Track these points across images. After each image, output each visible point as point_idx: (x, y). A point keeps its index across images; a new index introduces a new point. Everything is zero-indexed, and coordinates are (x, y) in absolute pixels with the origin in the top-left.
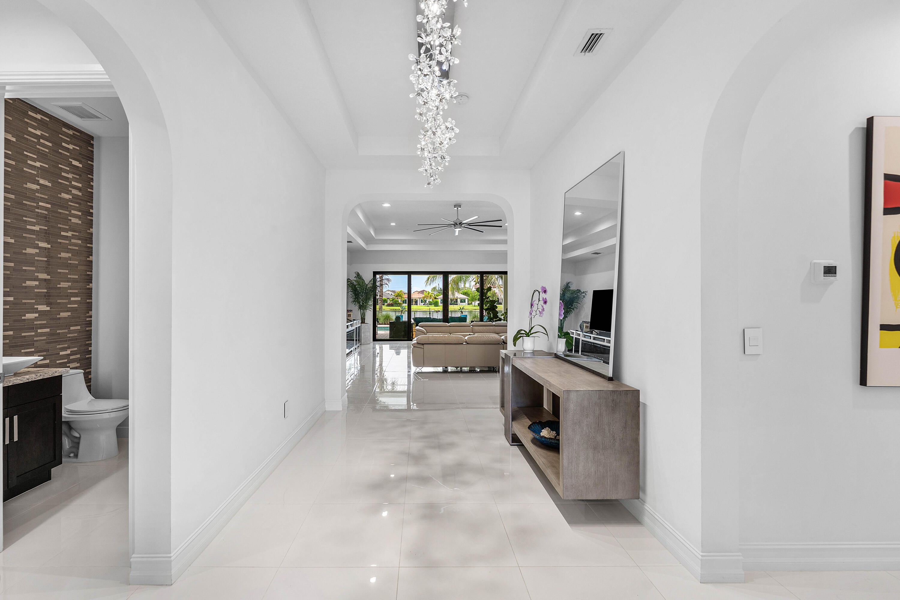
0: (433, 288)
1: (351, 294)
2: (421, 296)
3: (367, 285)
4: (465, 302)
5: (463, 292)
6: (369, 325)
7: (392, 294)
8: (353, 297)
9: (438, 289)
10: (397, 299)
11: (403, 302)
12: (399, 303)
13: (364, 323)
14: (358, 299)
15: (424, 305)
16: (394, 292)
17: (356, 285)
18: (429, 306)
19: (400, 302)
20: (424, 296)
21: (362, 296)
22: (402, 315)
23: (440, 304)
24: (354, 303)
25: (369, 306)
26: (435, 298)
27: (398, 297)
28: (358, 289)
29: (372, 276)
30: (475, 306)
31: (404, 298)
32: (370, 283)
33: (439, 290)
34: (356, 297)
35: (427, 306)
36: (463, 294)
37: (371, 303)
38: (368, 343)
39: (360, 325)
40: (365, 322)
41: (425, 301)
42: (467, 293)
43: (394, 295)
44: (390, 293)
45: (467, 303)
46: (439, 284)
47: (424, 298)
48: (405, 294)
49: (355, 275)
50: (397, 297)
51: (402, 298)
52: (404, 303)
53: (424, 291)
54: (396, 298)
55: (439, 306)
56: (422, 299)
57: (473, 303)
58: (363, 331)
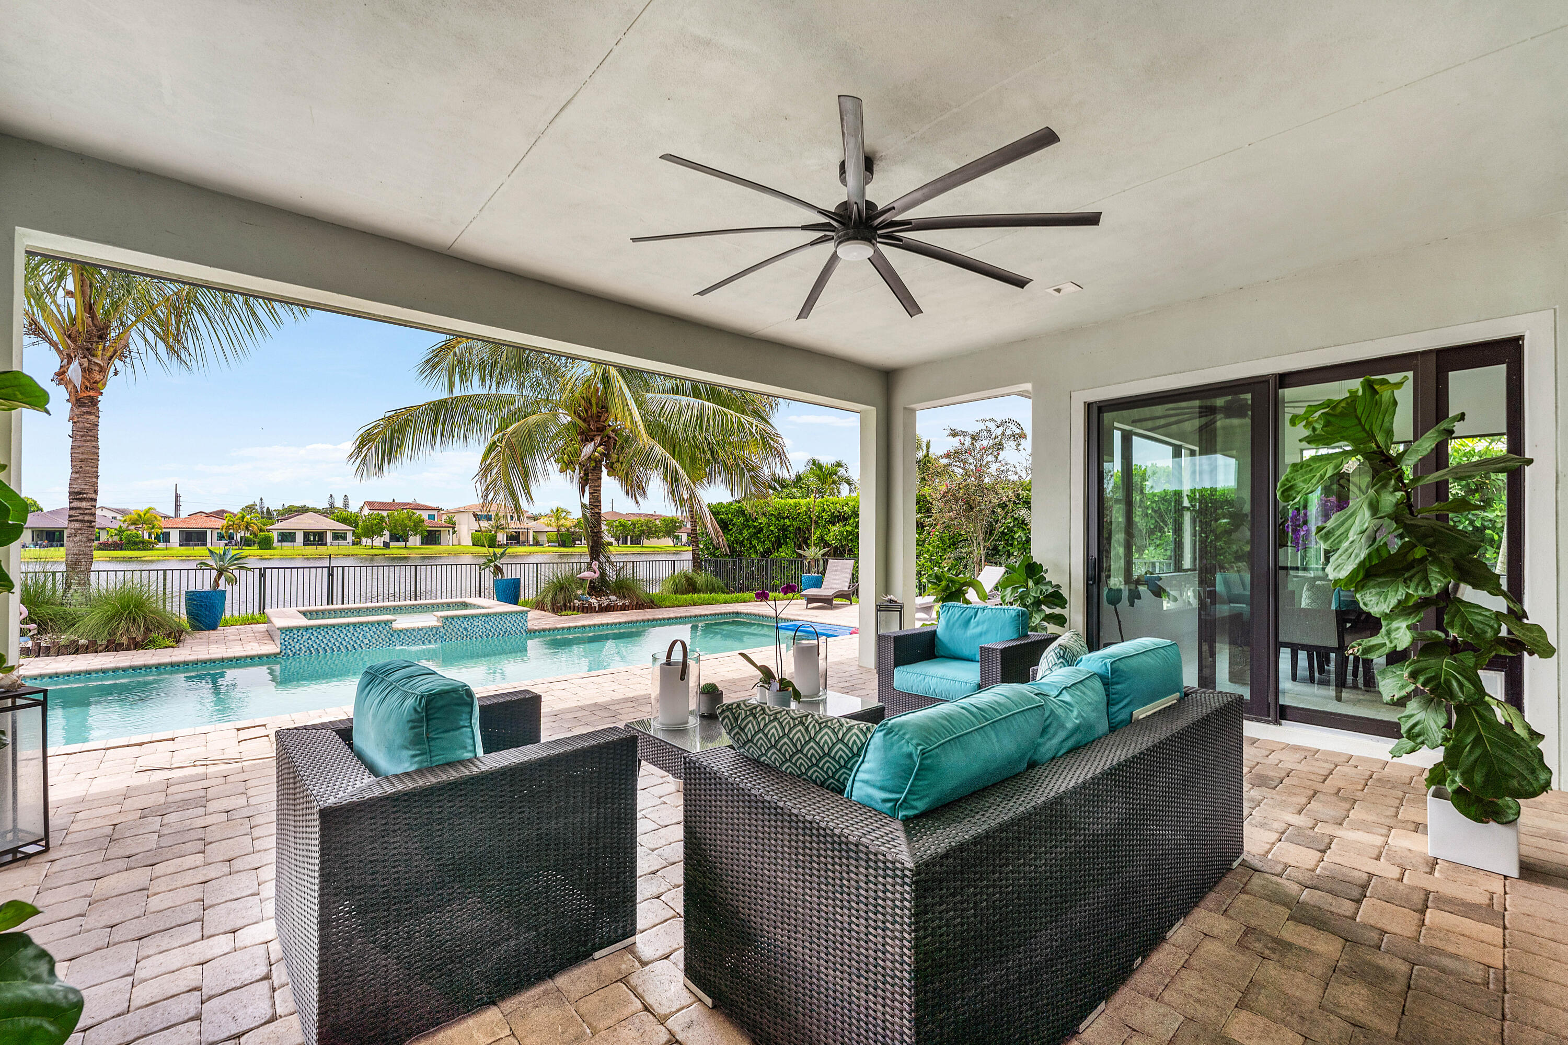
0: (247, 506)
2: (219, 523)
4: (344, 538)
7: (114, 518)
9: (259, 510)
10: (135, 532)
11: (157, 538)
12: (143, 542)
16: (123, 512)
18: (248, 546)
19: (146, 537)
20: (225, 522)
22: (221, 588)
23: (275, 543)
27: (138, 524)
30: (373, 548)
31: (160, 528)
33: (263, 512)
35: (239, 547)
41: (231, 537)
43: (125, 521)
44: (110, 515)
45: (351, 542)
47: (228, 528)
48: (160, 518)
50: (133, 524)
51: (153, 528)
52: (160, 542)
53: (223, 512)
54: (132, 527)
55: (275, 549)
56: (219, 531)
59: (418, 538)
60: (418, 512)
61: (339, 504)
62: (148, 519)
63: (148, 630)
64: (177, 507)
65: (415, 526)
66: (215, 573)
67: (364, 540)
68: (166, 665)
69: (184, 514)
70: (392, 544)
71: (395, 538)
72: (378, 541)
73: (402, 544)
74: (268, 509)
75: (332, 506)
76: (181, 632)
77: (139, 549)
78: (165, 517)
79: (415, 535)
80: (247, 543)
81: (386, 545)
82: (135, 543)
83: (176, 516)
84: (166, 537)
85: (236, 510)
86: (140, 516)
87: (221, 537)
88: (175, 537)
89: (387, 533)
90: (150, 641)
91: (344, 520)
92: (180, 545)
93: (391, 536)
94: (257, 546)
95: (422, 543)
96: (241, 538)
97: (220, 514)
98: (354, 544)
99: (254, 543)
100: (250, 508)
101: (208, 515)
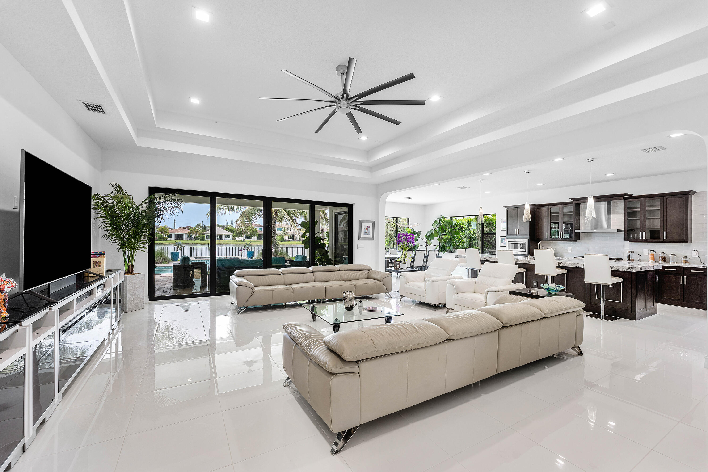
0: (197, 225)
1: (102, 223)
2: (187, 231)
3: (138, 207)
4: (229, 237)
5: (227, 229)
6: (141, 276)
8: (107, 227)
9: (202, 226)
10: (161, 234)
11: (168, 236)
12: (163, 238)
13: (132, 273)
14: (118, 231)
15: (190, 239)
17: (114, 206)
18: (195, 240)
19: (164, 236)
20: (189, 231)
21: (126, 226)
23: (206, 239)
24: (110, 237)
25: (142, 243)
26: (201, 234)
27: (162, 232)
28: (119, 213)
29: (146, 194)
30: (239, 241)
31: (169, 233)
32: (144, 204)
33: (203, 227)
34: (114, 228)
35: (193, 240)
36: (228, 231)
37: (145, 238)
38: (140, 307)
39: (123, 279)
40: (133, 271)
41: (191, 236)
42: (231, 230)
43: (158, 230)
45: (232, 239)
46: (203, 222)
47: (190, 233)
48: (169, 229)
49: (112, 189)
50: (160, 231)
51: (166, 233)
52: (168, 238)
53: (189, 227)
54: (160, 233)
55: (205, 241)
56: (187, 234)
57: (237, 239)
58: (128, 287)
59: (256, 237)
60: (255, 227)
61: (229, 224)
62: (165, 230)
63: (163, 260)
64: (174, 226)
65: (254, 233)
66: (177, 247)
67: (237, 238)
68: (166, 267)
69: (176, 228)
70: (246, 240)
71: (247, 237)
72: (241, 239)
73: (249, 240)
74: (205, 225)
75: (227, 225)
76: (169, 261)
77: (162, 240)
78: (170, 229)
79: (254, 236)
80: (196, 238)
81: (244, 240)
82: (161, 238)
83: (174, 228)
84: (170, 236)
85: (194, 226)
86: (162, 228)
87: (188, 236)
88: (173, 236)
89: (244, 236)
90: (163, 262)
91: (229, 230)
92: (175, 239)
93: (246, 236)
94: (199, 240)
95: (257, 240)
96: (195, 237)
97: (188, 228)
98: (233, 239)
99: (199, 239)
100: (199, 225)
101: (184, 228)
